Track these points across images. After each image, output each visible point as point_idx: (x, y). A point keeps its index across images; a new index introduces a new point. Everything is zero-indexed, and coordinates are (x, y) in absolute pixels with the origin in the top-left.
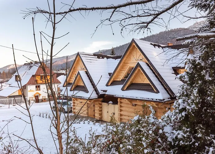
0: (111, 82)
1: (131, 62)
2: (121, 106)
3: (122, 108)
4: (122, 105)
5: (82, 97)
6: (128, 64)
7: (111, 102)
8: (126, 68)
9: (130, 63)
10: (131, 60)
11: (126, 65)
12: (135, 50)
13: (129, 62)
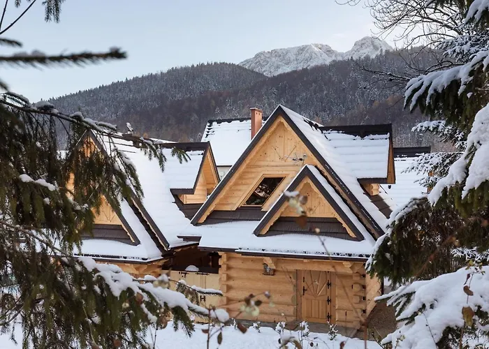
0: (207, 213)
1: (266, 163)
2: (229, 278)
3: (231, 283)
4: (233, 273)
5: (118, 257)
6: (259, 169)
7: (192, 268)
8: (253, 178)
9: (263, 166)
10: (268, 159)
11: (253, 170)
12: (278, 135)
13: (262, 163)
